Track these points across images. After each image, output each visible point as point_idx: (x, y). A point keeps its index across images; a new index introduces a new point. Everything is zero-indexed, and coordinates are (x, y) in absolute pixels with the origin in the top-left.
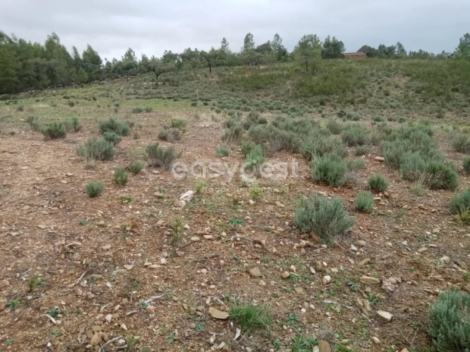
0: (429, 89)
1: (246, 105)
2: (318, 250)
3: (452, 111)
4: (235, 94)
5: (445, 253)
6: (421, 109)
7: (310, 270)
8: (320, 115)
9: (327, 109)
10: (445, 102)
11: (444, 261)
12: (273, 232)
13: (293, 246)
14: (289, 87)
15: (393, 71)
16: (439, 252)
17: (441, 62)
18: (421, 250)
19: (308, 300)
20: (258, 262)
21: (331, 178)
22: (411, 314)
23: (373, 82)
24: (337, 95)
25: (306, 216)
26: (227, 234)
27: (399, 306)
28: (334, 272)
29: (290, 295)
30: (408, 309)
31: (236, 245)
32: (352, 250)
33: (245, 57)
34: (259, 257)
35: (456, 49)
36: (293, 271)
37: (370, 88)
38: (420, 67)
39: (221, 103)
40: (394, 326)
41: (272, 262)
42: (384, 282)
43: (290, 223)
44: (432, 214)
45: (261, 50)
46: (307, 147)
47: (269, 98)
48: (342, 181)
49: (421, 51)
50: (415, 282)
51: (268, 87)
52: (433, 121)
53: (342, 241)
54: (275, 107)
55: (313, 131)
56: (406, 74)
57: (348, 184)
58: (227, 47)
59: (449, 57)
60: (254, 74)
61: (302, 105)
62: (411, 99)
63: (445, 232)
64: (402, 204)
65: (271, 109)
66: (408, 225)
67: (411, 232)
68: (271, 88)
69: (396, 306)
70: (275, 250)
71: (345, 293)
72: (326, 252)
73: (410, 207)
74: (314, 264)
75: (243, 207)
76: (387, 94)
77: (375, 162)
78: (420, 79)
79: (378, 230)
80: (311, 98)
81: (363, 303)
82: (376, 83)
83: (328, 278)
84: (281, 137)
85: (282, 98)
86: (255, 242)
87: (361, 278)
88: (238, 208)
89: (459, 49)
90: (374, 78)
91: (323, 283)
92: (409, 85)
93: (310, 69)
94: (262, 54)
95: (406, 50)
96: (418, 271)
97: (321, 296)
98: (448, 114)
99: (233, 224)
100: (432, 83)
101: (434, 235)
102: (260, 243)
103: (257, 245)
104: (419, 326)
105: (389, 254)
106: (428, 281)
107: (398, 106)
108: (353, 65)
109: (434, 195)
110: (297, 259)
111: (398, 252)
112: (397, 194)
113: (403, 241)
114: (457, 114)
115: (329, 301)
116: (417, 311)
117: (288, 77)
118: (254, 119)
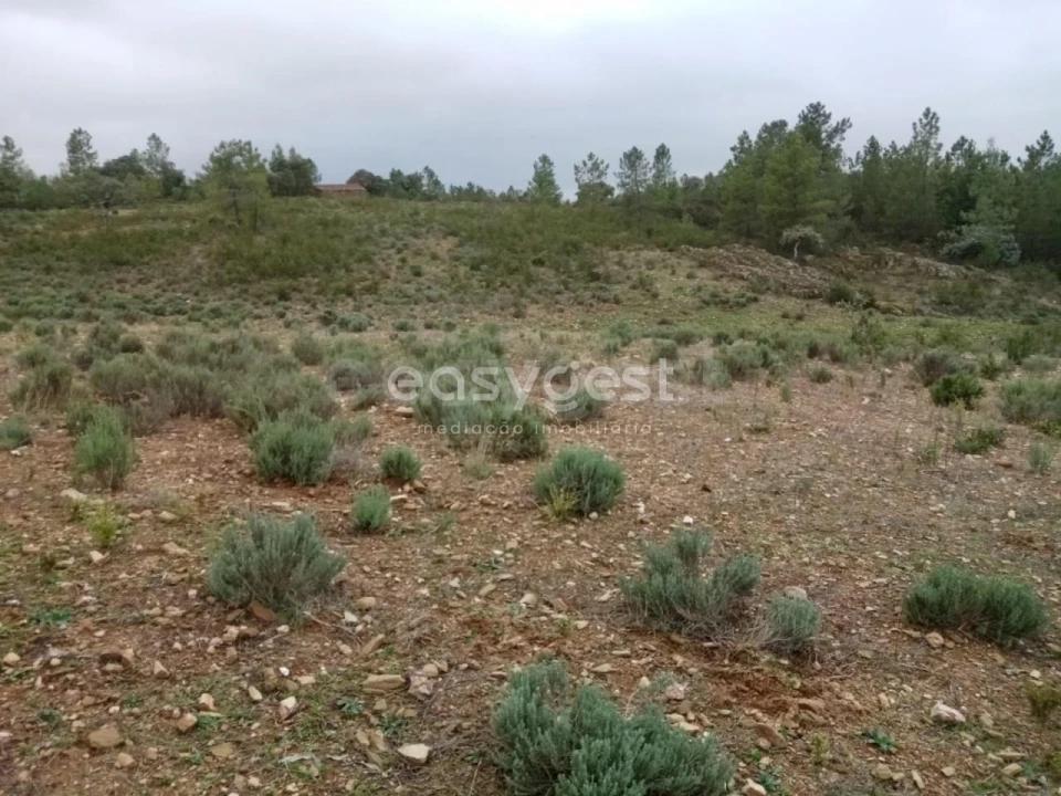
0: (494, 262)
1: (87, 308)
2: (269, 643)
3: (537, 303)
4: (56, 280)
5: (527, 588)
6: (483, 301)
7: (248, 694)
8: (281, 322)
9: (296, 309)
10: (525, 287)
11: (527, 604)
12: (155, 624)
13: (206, 645)
14: (199, 260)
15: (424, 226)
16: (516, 587)
17: (507, 208)
18: (484, 591)
19: (244, 768)
20: (114, 709)
21: (298, 466)
22: (466, 733)
23: (387, 248)
24: (314, 276)
25: (233, 568)
26: (21, 655)
27: (445, 723)
28: (306, 686)
29: (200, 769)
30: (460, 725)
31: (47, 681)
32: (347, 624)
33: (72, 187)
34: (117, 695)
35: (530, 184)
36: (206, 708)
37: (384, 260)
38: (473, 217)
39: (16, 303)
40: (435, 770)
41: (154, 699)
42: (412, 678)
43: (199, 590)
44: (504, 512)
45: (117, 171)
46: (241, 401)
47: (150, 286)
48: (324, 470)
49: (470, 184)
50: (474, 662)
51: (146, 259)
52: (508, 323)
53: (326, 607)
54: (169, 309)
55: (260, 360)
56: (449, 231)
57: (338, 474)
58: (18, 160)
59: (520, 199)
60: (104, 228)
61: (236, 301)
62: (465, 282)
63: (527, 545)
64: (447, 502)
65: (159, 313)
66: (460, 544)
67: (466, 556)
68: (156, 264)
69: (438, 724)
70: (159, 667)
71: (330, 726)
72: (287, 643)
73: (464, 505)
74: (257, 679)
75: (72, 574)
76: (418, 274)
77: (397, 419)
78: (475, 243)
79: (402, 567)
80: (256, 286)
81: (369, 738)
82: (392, 251)
83: (290, 703)
84: (178, 382)
85: (185, 285)
86: (105, 659)
87: (365, 682)
88: (57, 578)
89: (534, 184)
90: (390, 240)
91: (280, 718)
92: (456, 254)
93: (245, 216)
94: (121, 179)
95: (443, 182)
96: (479, 636)
97: (277, 750)
98: (532, 310)
99: (42, 624)
100: (496, 249)
101: (509, 555)
102: (118, 659)
103: (110, 667)
104: (482, 754)
105: (425, 614)
106: (500, 653)
107: (441, 297)
108: (342, 211)
109: (508, 473)
110: (217, 677)
111: (439, 604)
112: (439, 482)
113: (452, 579)
114: (547, 307)
115: (295, 758)
116: (480, 724)
117: (194, 237)
118: (106, 343)
